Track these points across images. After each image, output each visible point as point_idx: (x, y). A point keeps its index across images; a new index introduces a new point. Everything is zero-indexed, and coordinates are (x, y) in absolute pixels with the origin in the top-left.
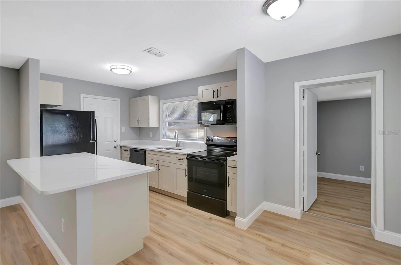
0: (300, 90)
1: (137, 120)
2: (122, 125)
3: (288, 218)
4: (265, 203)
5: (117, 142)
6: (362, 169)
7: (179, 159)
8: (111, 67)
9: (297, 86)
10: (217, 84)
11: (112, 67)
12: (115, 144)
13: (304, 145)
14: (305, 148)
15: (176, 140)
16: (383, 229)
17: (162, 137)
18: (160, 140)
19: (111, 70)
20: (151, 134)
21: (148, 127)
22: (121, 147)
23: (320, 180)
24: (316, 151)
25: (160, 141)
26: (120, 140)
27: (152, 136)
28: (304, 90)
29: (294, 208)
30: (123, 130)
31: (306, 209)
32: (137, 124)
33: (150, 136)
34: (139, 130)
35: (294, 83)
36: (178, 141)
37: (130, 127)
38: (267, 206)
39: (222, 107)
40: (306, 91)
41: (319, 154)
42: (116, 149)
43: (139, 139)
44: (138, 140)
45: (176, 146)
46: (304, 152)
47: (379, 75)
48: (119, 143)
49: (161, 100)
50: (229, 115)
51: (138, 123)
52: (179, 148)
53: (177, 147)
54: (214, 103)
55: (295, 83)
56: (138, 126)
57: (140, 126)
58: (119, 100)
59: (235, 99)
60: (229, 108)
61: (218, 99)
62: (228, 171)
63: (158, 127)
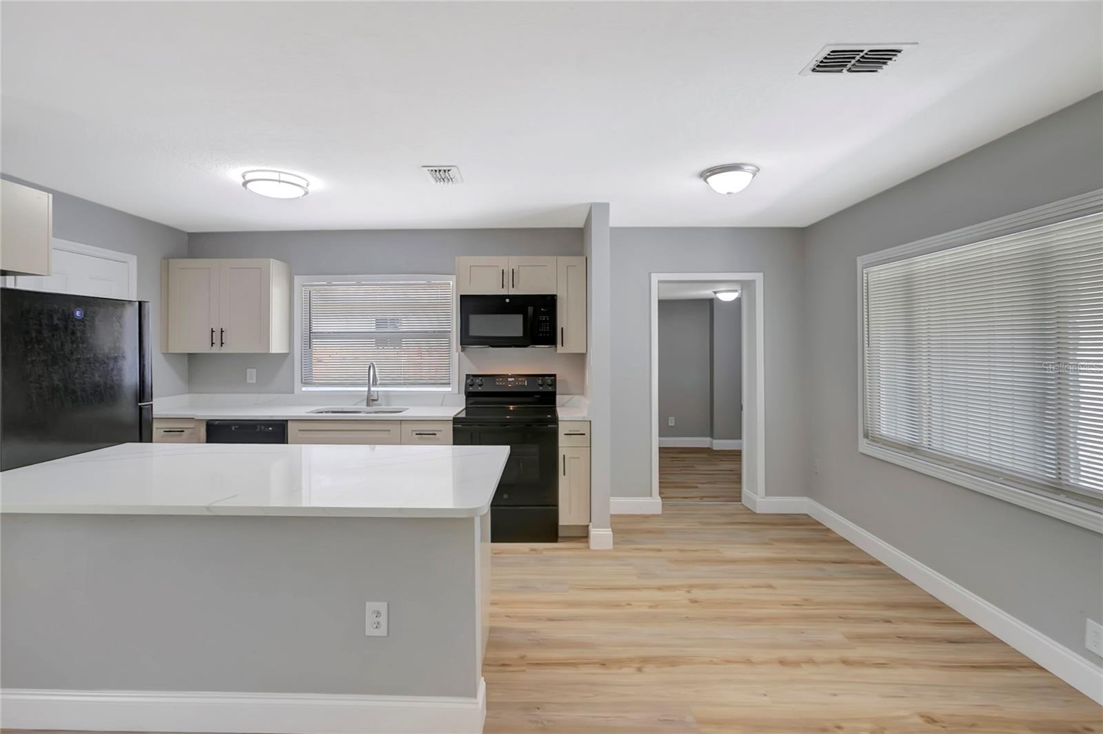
1: (212, 332)
3: (646, 517)
6: (672, 423)
7: (422, 433)
8: (244, 177)
9: (656, 280)
10: (511, 258)
15: (366, 389)
16: (764, 495)
17: (302, 382)
18: (296, 392)
19: (245, 184)
20: (253, 372)
21: (265, 352)
25: (293, 393)
27: (254, 381)
29: (652, 495)
32: (212, 344)
34: (189, 361)
35: (650, 273)
36: (372, 389)
37: (168, 354)
43: (189, 392)
44: (187, 395)
45: (365, 403)
47: (758, 279)
49: (297, 274)
50: (545, 328)
51: (216, 341)
52: (373, 407)
53: (368, 405)
54: (507, 300)
55: (652, 274)
56: (216, 349)
57: (226, 349)
58: (133, 260)
59: (555, 293)
60: (543, 314)
61: (513, 292)
62: (560, 444)
63: (288, 352)
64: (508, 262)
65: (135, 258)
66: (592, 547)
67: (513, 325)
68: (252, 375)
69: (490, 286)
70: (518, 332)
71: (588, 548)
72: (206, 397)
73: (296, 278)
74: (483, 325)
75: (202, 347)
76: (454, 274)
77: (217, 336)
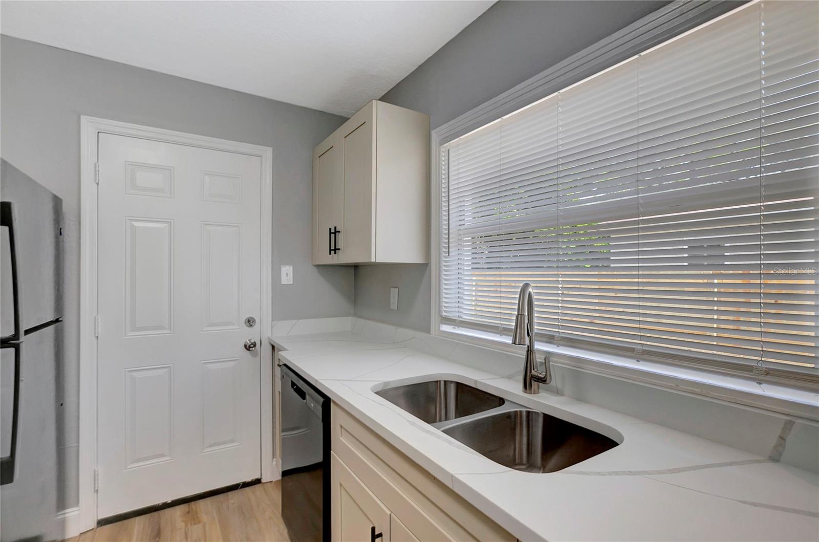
2: (279, 257)
5: (257, 326)
12: (251, 335)
20: (394, 292)
22: (273, 347)
25: (429, 331)
26: (272, 320)
27: (395, 307)
30: (287, 274)
32: (330, 250)
33: (391, 307)
37: (315, 266)
42: (255, 355)
43: (355, 315)
48: (265, 331)
49: (434, 128)
51: (333, 248)
53: (527, 387)
56: (335, 259)
58: (267, 153)
63: (423, 261)
68: (394, 299)
73: (434, 133)
77: (333, 239)
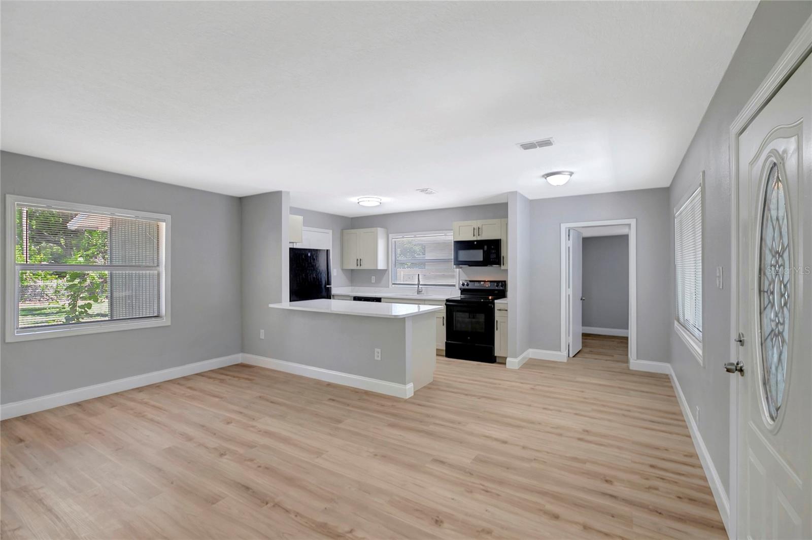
0: (566, 230)
1: (357, 260)
2: (333, 266)
4: (531, 350)
8: (357, 200)
9: (564, 227)
10: (478, 221)
11: (360, 200)
13: (569, 288)
14: (570, 292)
16: (636, 359)
17: (392, 283)
19: (358, 203)
20: (373, 278)
21: (375, 268)
22: (333, 296)
23: (585, 336)
24: (581, 295)
25: (389, 287)
27: (374, 282)
28: (569, 230)
29: (560, 351)
30: (335, 273)
31: (571, 355)
32: (357, 265)
33: (372, 282)
34: (351, 273)
37: (343, 270)
38: (533, 353)
39: (486, 247)
40: (571, 231)
41: (584, 300)
43: (352, 286)
44: (350, 287)
46: (569, 295)
47: (633, 222)
49: (391, 233)
50: (493, 256)
51: (359, 264)
53: (418, 294)
54: (475, 243)
55: (561, 224)
56: (359, 268)
57: (362, 268)
58: (331, 232)
59: (499, 238)
60: (493, 249)
61: (479, 238)
62: (496, 315)
63: (386, 268)
64: (476, 224)
65: (331, 231)
66: (507, 367)
67: (478, 255)
68: (373, 279)
69: (468, 237)
70: (481, 258)
71: (506, 367)
72: (357, 288)
73: (390, 235)
74: (464, 255)
75: (354, 267)
76: (452, 230)
77: (359, 262)
